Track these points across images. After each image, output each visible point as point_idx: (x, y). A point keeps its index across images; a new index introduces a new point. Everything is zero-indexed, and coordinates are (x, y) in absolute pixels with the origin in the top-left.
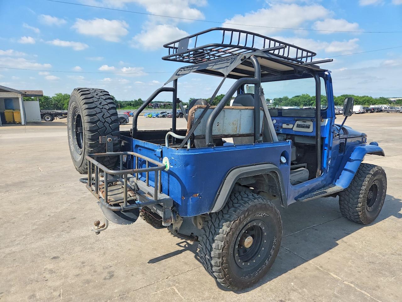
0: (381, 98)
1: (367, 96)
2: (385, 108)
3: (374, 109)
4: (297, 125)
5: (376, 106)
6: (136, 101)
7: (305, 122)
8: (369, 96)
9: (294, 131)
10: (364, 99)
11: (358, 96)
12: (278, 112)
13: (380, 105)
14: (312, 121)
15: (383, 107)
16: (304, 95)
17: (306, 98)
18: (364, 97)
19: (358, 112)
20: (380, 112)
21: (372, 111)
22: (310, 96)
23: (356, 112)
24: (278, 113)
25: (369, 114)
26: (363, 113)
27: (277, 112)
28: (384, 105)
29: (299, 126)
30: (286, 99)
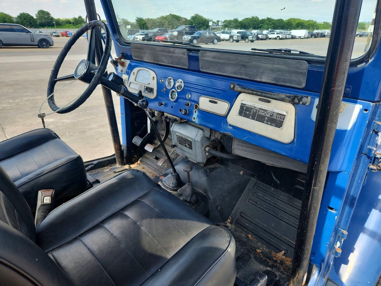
0: (324, 22)
1: (312, 21)
2: (327, 33)
3: (318, 34)
4: (242, 106)
5: (319, 30)
6: (75, 19)
7: (269, 102)
8: (314, 20)
9: (230, 125)
10: (309, 23)
11: (304, 20)
12: (189, 56)
13: (323, 30)
14: (294, 104)
15: (326, 32)
16: (254, 17)
17: (255, 21)
18: (309, 21)
19: (303, 37)
20: (322, 37)
21: (316, 36)
22: (259, 19)
23: (302, 37)
24: (187, 59)
25: (313, 39)
26: (308, 38)
27: (186, 56)
28: (326, 30)
29: (245, 111)
30: (236, 21)
